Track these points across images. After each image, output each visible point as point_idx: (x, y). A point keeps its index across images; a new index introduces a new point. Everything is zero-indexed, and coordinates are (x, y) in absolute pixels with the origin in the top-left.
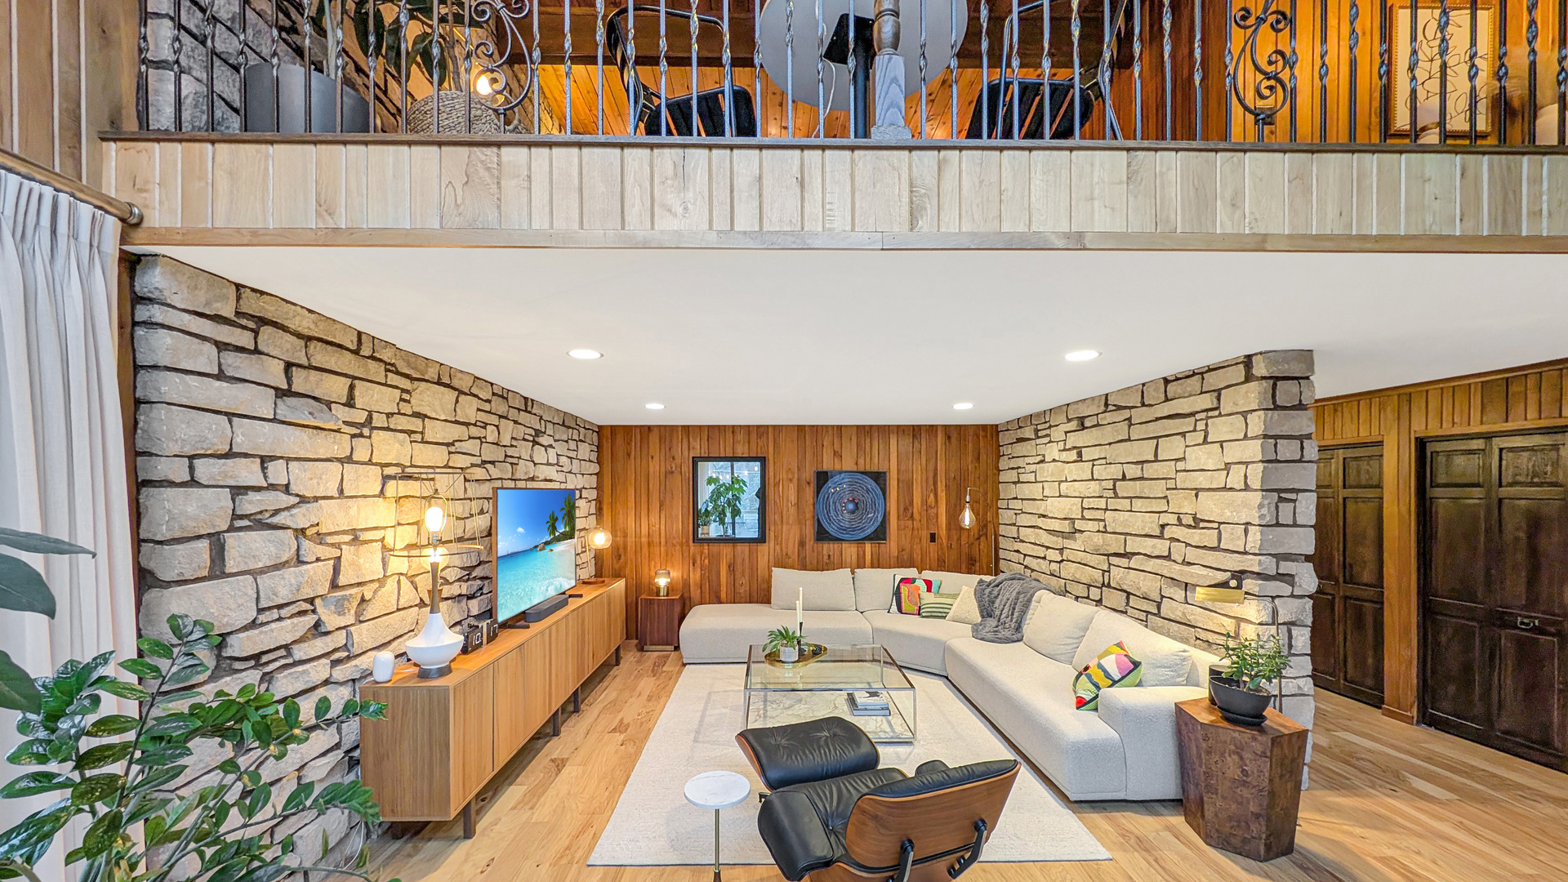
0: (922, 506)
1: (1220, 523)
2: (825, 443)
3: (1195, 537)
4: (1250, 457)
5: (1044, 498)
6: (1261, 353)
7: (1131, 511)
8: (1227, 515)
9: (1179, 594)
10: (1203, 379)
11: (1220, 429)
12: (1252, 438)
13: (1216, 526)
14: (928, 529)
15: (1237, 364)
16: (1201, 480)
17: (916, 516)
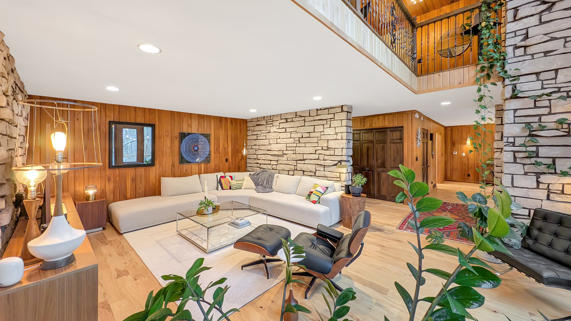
0: (223, 148)
1: (335, 148)
2: (184, 121)
3: (327, 153)
4: (343, 131)
5: (270, 144)
6: (346, 105)
7: (305, 147)
8: (337, 146)
9: (322, 169)
10: (329, 110)
11: (334, 124)
12: (343, 126)
13: (333, 149)
14: (225, 157)
15: (339, 107)
16: (329, 137)
17: (221, 152)
